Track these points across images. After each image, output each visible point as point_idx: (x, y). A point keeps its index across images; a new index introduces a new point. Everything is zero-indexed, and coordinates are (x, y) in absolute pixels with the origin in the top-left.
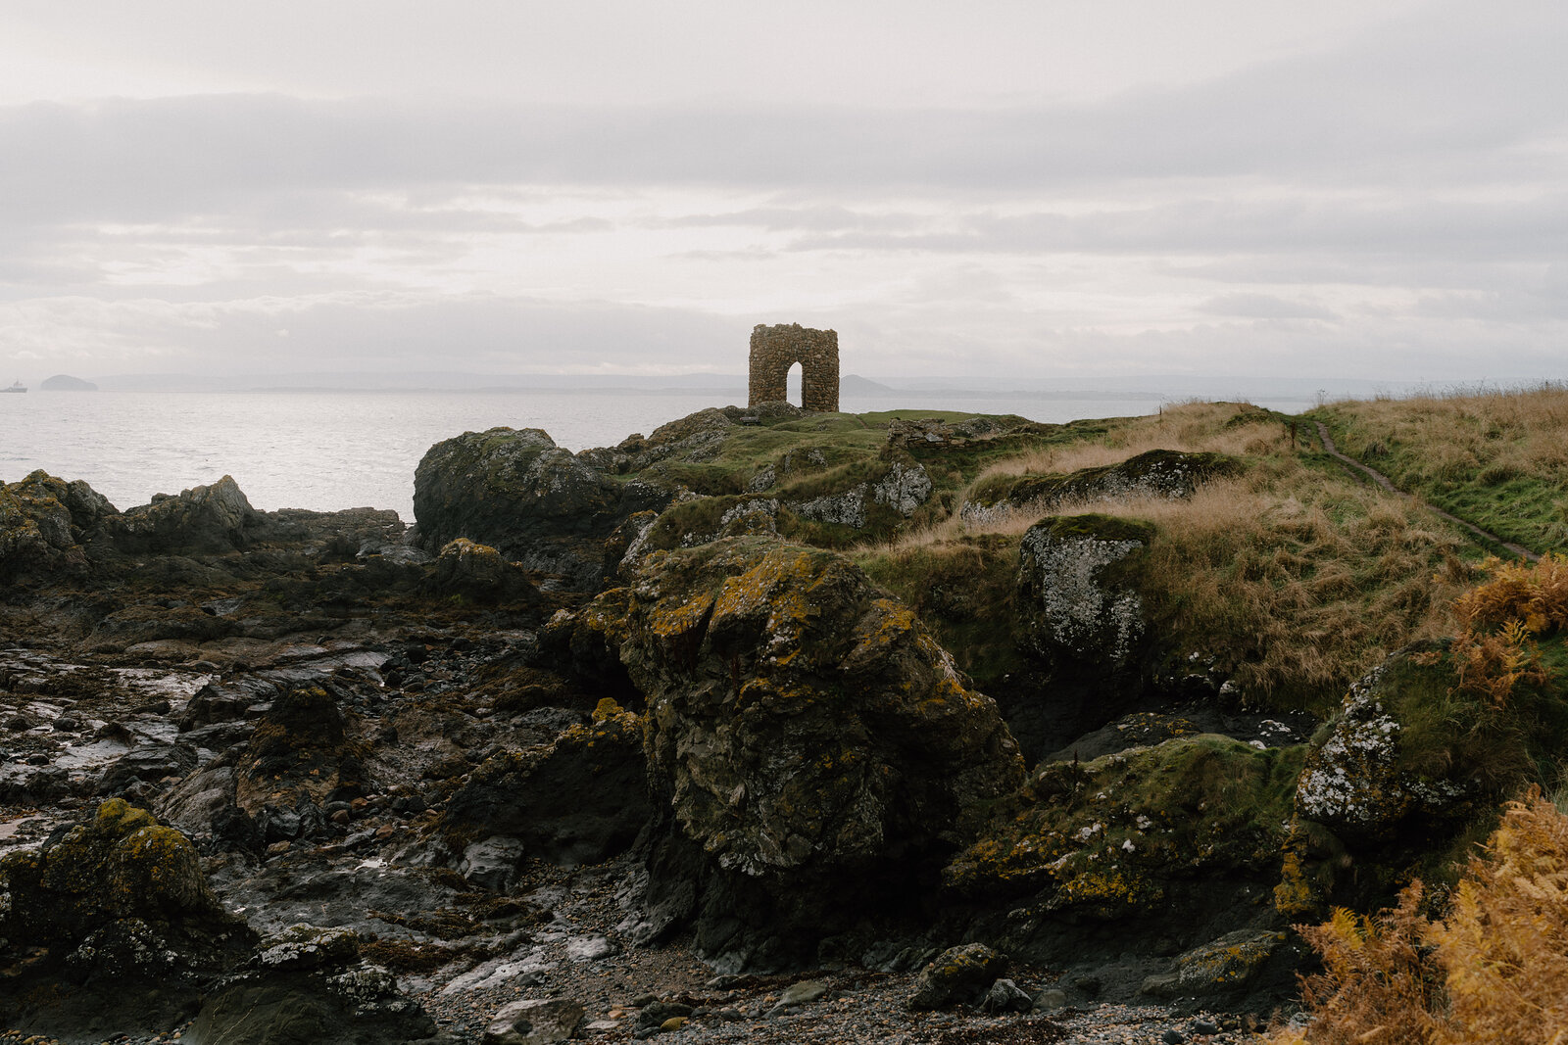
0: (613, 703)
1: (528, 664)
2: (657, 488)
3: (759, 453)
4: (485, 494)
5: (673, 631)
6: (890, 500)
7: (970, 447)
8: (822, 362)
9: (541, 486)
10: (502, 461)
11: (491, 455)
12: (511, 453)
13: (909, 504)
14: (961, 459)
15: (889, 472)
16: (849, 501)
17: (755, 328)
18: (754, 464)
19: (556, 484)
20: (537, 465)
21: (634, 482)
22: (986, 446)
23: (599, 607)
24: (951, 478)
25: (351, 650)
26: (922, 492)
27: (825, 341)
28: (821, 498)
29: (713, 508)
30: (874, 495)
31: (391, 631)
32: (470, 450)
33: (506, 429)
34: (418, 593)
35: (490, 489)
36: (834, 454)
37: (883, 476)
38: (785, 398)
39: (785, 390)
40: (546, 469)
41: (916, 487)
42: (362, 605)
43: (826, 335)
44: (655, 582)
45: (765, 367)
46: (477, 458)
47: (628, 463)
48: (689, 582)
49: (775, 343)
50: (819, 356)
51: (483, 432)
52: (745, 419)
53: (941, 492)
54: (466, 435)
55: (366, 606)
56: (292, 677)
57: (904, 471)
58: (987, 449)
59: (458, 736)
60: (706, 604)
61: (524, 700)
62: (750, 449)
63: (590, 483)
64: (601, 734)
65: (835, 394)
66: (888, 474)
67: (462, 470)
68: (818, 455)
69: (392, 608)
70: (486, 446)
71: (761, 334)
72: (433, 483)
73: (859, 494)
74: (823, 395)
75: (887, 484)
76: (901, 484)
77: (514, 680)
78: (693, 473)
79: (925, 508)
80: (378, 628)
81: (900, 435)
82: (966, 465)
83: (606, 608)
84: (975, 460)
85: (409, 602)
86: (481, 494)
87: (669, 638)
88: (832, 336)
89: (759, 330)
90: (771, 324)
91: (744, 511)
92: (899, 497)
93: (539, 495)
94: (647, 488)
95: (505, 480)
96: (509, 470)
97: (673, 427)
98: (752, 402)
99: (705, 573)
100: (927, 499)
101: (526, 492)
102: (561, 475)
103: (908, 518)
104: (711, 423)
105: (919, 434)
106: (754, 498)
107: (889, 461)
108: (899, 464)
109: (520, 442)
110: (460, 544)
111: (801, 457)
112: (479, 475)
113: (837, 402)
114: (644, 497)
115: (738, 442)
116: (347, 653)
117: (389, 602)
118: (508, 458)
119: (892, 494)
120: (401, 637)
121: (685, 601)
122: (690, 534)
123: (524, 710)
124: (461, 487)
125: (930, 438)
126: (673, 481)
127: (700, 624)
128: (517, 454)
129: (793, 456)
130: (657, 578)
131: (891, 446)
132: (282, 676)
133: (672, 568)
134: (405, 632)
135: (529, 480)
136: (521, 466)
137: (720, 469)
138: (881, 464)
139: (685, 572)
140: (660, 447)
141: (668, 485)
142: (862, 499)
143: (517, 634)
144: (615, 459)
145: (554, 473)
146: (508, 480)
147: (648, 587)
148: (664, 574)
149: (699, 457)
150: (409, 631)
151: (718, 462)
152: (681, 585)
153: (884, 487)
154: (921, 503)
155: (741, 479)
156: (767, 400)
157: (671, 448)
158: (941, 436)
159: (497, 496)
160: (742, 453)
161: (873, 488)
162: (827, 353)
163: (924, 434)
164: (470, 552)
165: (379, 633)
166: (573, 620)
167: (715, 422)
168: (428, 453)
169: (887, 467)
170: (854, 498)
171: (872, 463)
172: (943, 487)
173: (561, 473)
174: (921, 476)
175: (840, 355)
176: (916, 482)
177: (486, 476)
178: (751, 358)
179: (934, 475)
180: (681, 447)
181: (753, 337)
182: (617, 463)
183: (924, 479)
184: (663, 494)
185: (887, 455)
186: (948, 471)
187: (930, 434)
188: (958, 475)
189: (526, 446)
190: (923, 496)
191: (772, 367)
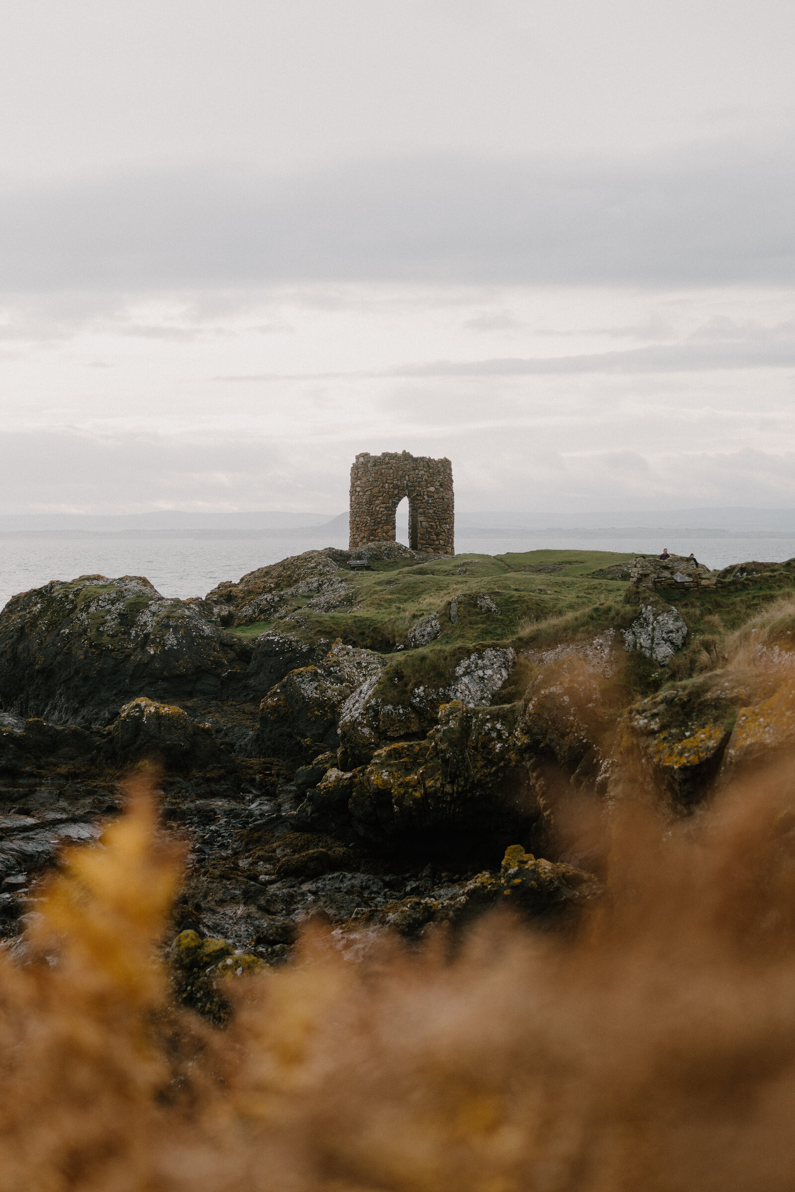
0: (521, 851)
1: (295, 828)
2: (297, 642)
3: (405, 601)
4: (86, 652)
5: (688, 762)
6: (641, 647)
7: (722, 587)
8: (436, 496)
9: (153, 641)
10: (103, 614)
11: (89, 607)
12: (113, 604)
13: (663, 651)
14: (716, 601)
15: (638, 616)
16: (596, 648)
17: (357, 458)
18: (407, 613)
19: (171, 640)
20: (145, 617)
21: (268, 635)
22: (739, 586)
23: (382, 764)
24: (709, 622)
25: (61, 821)
26: (678, 638)
27: (439, 471)
28: (563, 646)
29: (445, 659)
30: (623, 642)
31: (82, 801)
32: (61, 602)
33: (98, 578)
34: (93, 761)
35: (91, 646)
36: (507, 600)
37: (632, 621)
38: (393, 537)
39: (394, 528)
40: (158, 623)
41: (671, 632)
42: (31, 775)
43: (440, 465)
44: (654, 716)
45: (370, 502)
46: (72, 611)
47: (231, 616)
48: (688, 715)
49: (381, 474)
50: (432, 489)
51: (70, 581)
52: (352, 562)
53: (699, 638)
54: (52, 585)
55: (35, 776)
56: (25, 848)
57: (656, 615)
58: (741, 590)
59: (263, 902)
60: (719, 735)
61: (312, 865)
62: (394, 596)
63: (208, 637)
64: (517, 881)
65: (450, 533)
66: (638, 618)
67: (54, 625)
68: (488, 601)
69: (66, 777)
70: (81, 597)
71: (365, 464)
72: (19, 640)
73: (607, 640)
74: (437, 535)
75: (637, 630)
76: (654, 629)
77: (287, 846)
78: (337, 624)
79: (685, 655)
80: (67, 798)
81: (646, 575)
82: (722, 607)
83: (392, 766)
84: (730, 602)
85: (83, 770)
86: (81, 652)
87: (684, 769)
88: (446, 464)
89: (362, 460)
90: (376, 452)
91: (479, 662)
92: (652, 643)
93: (152, 652)
94: (285, 642)
95: (108, 635)
96: (112, 624)
97: (267, 573)
98: (354, 544)
99: (704, 706)
100: (684, 644)
101: (135, 649)
102: (176, 629)
103: (663, 666)
104: (316, 567)
105: (666, 574)
106: (489, 646)
107: (637, 604)
108: (649, 608)
109: (122, 592)
110: (143, 704)
111: (470, 604)
112: (77, 629)
113: (453, 541)
114: (282, 652)
115: (378, 588)
116: (58, 824)
117: (63, 770)
118: (109, 611)
119: (644, 640)
120: (95, 808)
121: (687, 734)
122: (422, 688)
123: (314, 876)
124: (54, 645)
125: (679, 578)
126: (315, 634)
127: (714, 755)
128: (120, 606)
129: (460, 603)
130: (655, 711)
131: (637, 587)
132: (15, 847)
133: (669, 702)
134: (100, 802)
135: (137, 635)
136: (127, 619)
137: (367, 619)
138: (628, 607)
139: (683, 705)
140: (269, 596)
141: (311, 638)
142: (610, 646)
143: (220, 803)
144: (216, 610)
145: (167, 626)
146: (113, 636)
147: (646, 721)
148: (662, 707)
149: (330, 607)
150: (104, 802)
151: (360, 611)
152: (681, 718)
153: (634, 633)
154: (677, 649)
155: (393, 630)
156: (373, 540)
157: (281, 598)
158: (689, 575)
159: (100, 654)
160: (385, 601)
161: (622, 634)
162: (441, 486)
163: (672, 573)
164: (156, 713)
165: (70, 804)
166: (350, 778)
167: (321, 567)
168: (8, 605)
169: (635, 611)
170: (601, 645)
171: (619, 607)
172: (702, 632)
173: (177, 626)
174: (676, 619)
175: (456, 487)
176: (671, 627)
177: (85, 631)
178: (353, 492)
179: (688, 618)
180: (292, 595)
181: (355, 469)
182: (219, 615)
183: (680, 624)
184: (305, 648)
185: (633, 597)
186: (702, 615)
187: (678, 574)
188: (715, 618)
189: (130, 597)
190: (679, 642)
191: (377, 502)
